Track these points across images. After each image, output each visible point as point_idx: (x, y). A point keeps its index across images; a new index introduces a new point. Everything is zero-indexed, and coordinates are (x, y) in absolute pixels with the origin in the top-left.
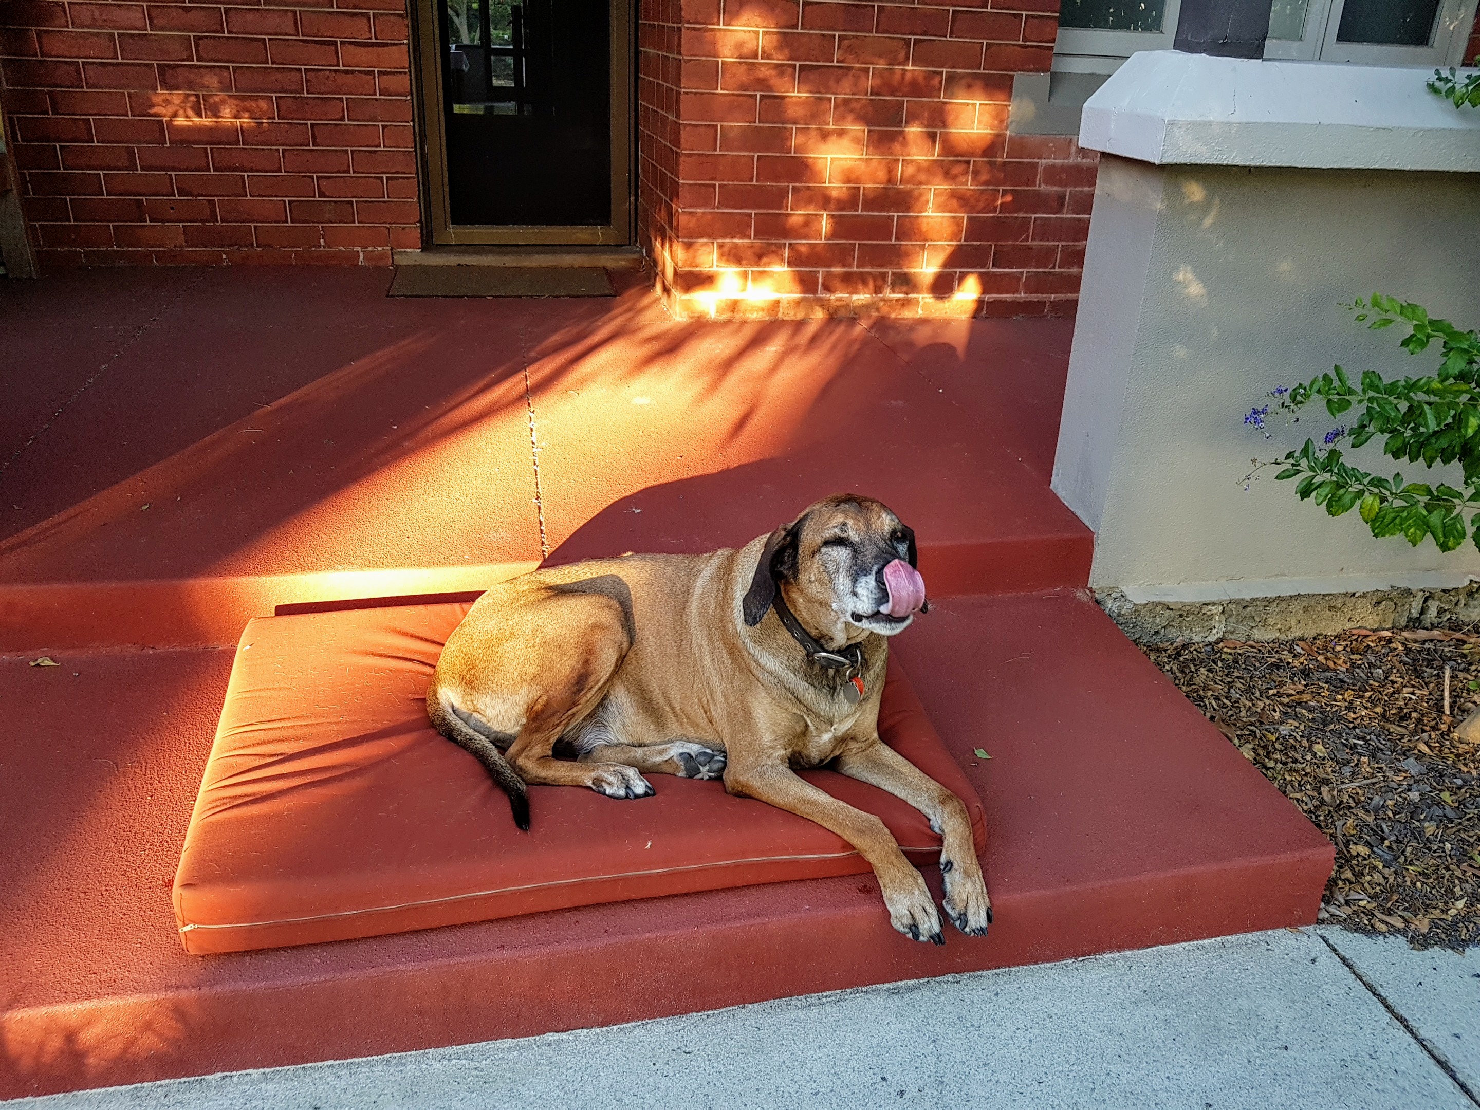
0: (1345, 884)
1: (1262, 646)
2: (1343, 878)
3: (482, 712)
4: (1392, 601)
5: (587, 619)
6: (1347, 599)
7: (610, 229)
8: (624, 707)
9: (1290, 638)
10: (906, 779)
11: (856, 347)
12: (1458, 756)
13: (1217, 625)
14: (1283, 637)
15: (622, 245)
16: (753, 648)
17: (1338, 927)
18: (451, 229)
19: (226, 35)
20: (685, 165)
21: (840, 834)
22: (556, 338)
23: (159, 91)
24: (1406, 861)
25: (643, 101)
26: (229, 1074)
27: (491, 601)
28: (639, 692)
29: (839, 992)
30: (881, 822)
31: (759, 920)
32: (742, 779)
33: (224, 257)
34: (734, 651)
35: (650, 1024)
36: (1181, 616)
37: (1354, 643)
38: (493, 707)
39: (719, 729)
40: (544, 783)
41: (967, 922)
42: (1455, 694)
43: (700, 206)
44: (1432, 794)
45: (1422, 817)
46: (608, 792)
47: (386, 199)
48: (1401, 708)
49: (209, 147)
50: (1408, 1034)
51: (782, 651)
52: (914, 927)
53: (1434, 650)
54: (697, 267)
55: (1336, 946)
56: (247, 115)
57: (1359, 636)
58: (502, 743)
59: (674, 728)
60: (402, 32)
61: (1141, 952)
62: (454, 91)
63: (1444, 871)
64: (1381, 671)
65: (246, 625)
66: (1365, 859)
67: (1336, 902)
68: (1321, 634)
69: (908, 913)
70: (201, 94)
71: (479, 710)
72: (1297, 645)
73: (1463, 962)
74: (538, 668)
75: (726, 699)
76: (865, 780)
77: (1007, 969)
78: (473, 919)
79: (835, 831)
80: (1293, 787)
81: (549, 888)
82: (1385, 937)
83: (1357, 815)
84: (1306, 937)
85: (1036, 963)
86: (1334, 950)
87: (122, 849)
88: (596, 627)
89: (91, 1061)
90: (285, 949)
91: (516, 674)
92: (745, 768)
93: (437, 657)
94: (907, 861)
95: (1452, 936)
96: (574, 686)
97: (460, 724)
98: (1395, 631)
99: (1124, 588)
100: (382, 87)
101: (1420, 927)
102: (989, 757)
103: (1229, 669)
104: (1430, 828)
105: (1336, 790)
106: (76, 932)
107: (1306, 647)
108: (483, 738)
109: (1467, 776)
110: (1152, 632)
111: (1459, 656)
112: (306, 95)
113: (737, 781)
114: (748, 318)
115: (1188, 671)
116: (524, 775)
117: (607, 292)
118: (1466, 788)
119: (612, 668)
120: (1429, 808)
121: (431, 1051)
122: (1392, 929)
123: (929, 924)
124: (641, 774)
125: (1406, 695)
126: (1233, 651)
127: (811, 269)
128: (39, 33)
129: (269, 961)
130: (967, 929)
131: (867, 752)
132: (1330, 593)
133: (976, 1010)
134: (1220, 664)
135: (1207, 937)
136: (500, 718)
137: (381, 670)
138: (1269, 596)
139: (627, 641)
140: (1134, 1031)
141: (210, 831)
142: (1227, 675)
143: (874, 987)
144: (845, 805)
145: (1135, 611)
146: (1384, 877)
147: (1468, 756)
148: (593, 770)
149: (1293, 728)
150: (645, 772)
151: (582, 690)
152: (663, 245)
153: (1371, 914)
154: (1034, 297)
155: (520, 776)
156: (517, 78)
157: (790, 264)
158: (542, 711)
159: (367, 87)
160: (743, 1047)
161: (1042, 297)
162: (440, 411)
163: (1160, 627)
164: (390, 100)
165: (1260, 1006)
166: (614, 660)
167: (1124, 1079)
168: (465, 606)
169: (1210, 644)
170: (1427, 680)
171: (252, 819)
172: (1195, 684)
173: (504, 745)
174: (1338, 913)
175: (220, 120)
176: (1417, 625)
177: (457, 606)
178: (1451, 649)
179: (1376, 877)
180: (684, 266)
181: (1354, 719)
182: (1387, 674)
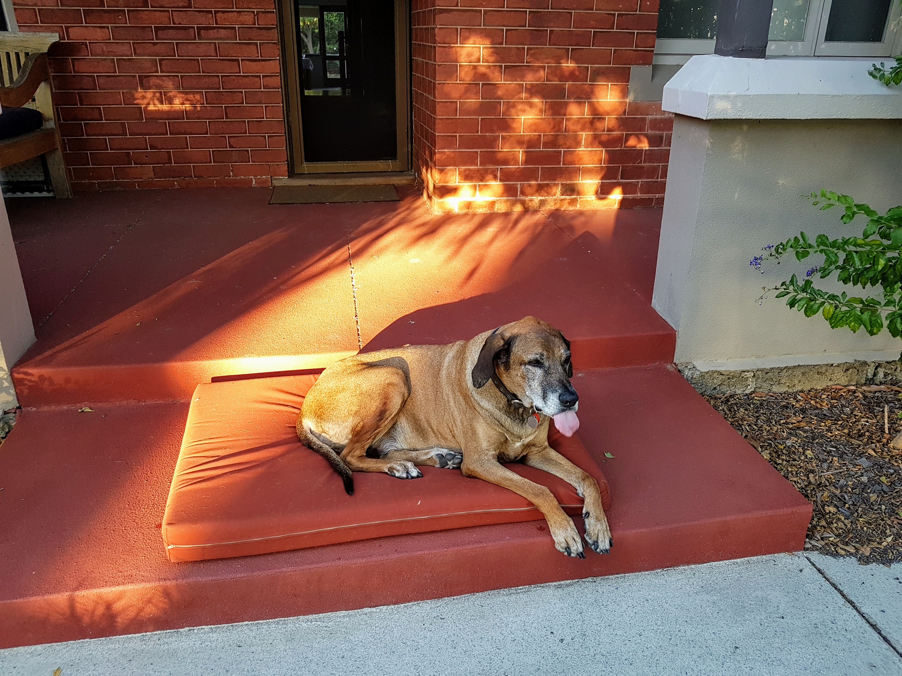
0: (821, 528)
1: (778, 396)
2: (820, 525)
3: (327, 432)
4: (856, 368)
5: (385, 380)
6: (828, 368)
7: (397, 162)
8: (405, 428)
9: (795, 391)
10: (563, 467)
11: (540, 228)
12: (892, 456)
13: (751, 384)
14: (790, 390)
15: (404, 171)
16: (477, 397)
17: (816, 552)
18: (305, 165)
19: (177, 57)
20: (439, 126)
21: (526, 497)
22: (365, 226)
23: (139, 91)
24: (858, 515)
25: (415, 88)
26: (192, 628)
27: (331, 371)
28: (413, 420)
29: (527, 586)
30: (548, 490)
31: (481, 545)
32: (471, 467)
33: (176, 183)
34: (466, 397)
35: (422, 603)
36: (729, 378)
37: (833, 393)
38: (333, 429)
39: (459, 441)
40: (361, 471)
41: (598, 546)
42: (892, 422)
43: (448, 148)
44: (875, 478)
45: (869, 491)
46: (396, 475)
47: (268, 148)
48: (859, 430)
49: (167, 121)
50: (855, 610)
51: (493, 398)
52: (568, 548)
53: (881, 397)
54: (447, 183)
55: (815, 563)
56: (188, 102)
57: (836, 389)
58: (338, 449)
59: (433, 440)
60: (276, 52)
61: (700, 566)
62: (305, 83)
63: (880, 521)
64: (848, 409)
65: (195, 388)
66: (834, 514)
67: (815, 539)
68: (813, 389)
69: (564, 540)
70: (163, 91)
71: (325, 431)
72: (799, 395)
73: (890, 572)
74: (358, 407)
75: (462, 424)
76: (542, 469)
77: (623, 575)
78: (323, 544)
79: (523, 496)
80: (792, 474)
81: (365, 526)
82: (844, 557)
83: (830, 490)
84: (797, 558)
85: (640, 571)
86: (814, 565)
87: (132, 508)
88: (390, 384)
89: (119, 620)
90: (221, 559)
91: (346, 411)
92: (473, 461)
93: (301, 404)
94: (563, 512)
95: (884, 557)
96: (378, 417)
97: (315, 439)
98: (858, 386)
99: (695, 363)
100: (265, 84)
101: (865, 552)
102: (613, 457)
103: (757, 408)
104: (873, 497)
105: (818, 476)
106: (110, 551)
107: (804, 396)
108: (328, 446)
109: (897, 468)
110: (712, 388)
111: (896, 400)
112: (222, 90)
113: (469, 469)
114: (477, 212)
115: (733, 410)
116: (350, 466)
117: (395, 198)
118: (895, 474)
119: (399, 407)
120: (873, 486)
121: (301, 617)
122: (848, 553)
123: (576, 547)
124: (415, 466)
125: (863, 423)
126: (760, 399)
127: (513, 183)
128: (72, 60)
129: (213, 566)
130: (598, 550)
131: (542, 452)
132: (817, 364)
133: (605, 596)
134: (752, 406)
135: (739, 558)
136: (337, 435)
137: (270, 411)
138: (781, 366)
139: (407, 392)
140: (695, 608)
141: (180, 496)
142: (756, 412)
143: (547, 584)
144: (528, 481)
145: (702, 376)
146: (844, 524)
147: (898, 457)
148: (388, 463)
149: (794, 441)
150: (417, 465)
151: (382, 419)
152: (427, 171)
153: (836, 545)
154: (646, 196)
155: (348, 466)
156: (342, 72)
157: (501, 180)
158: (360, 431)
159: (256, 84)
160: (473, 615)
161: (650, 196)
162: (300, 269)
163: (716, 385)
164: (270, 91)
165: (769, 595)
166: (400, 403)
167: (688, 633)
168: (316, 376)
169: (747, 395)
170: (876, 414)
171: (202, 490)
172: (736, 417)
173: (340, 451)
174: (817, 544)
175: (173, 106)
176: (871, 383)
177: (311, 376)
178: (891, 396)
179: (840, 524)
180: (439, 182)
181: (831, 436)
182: (852, 411)
